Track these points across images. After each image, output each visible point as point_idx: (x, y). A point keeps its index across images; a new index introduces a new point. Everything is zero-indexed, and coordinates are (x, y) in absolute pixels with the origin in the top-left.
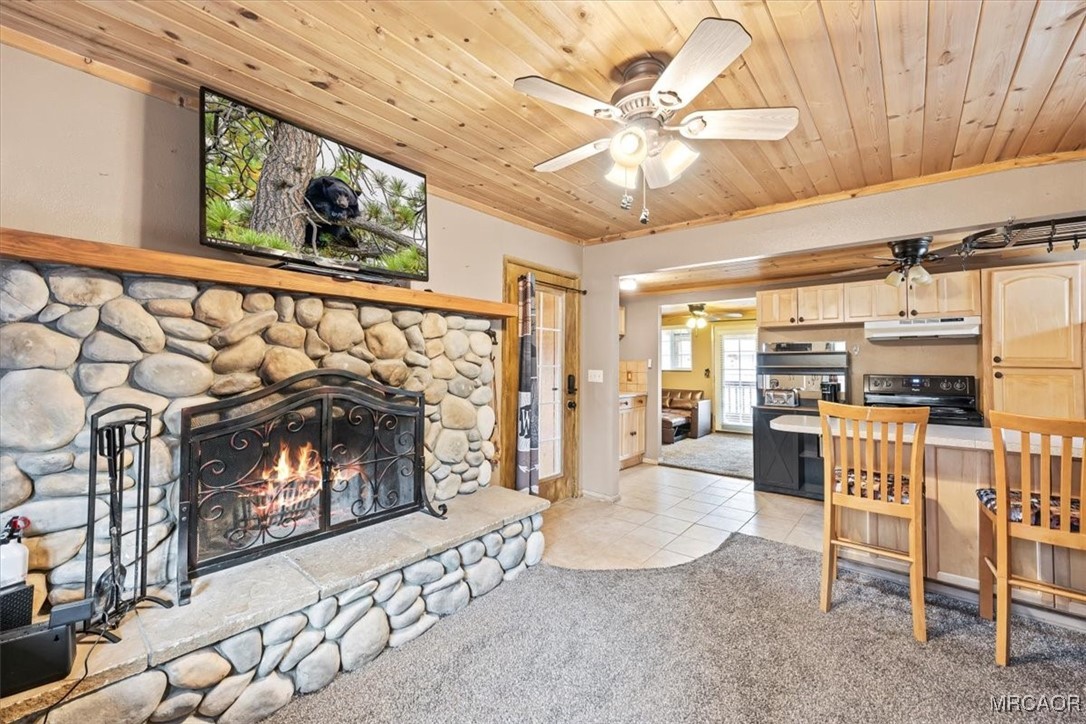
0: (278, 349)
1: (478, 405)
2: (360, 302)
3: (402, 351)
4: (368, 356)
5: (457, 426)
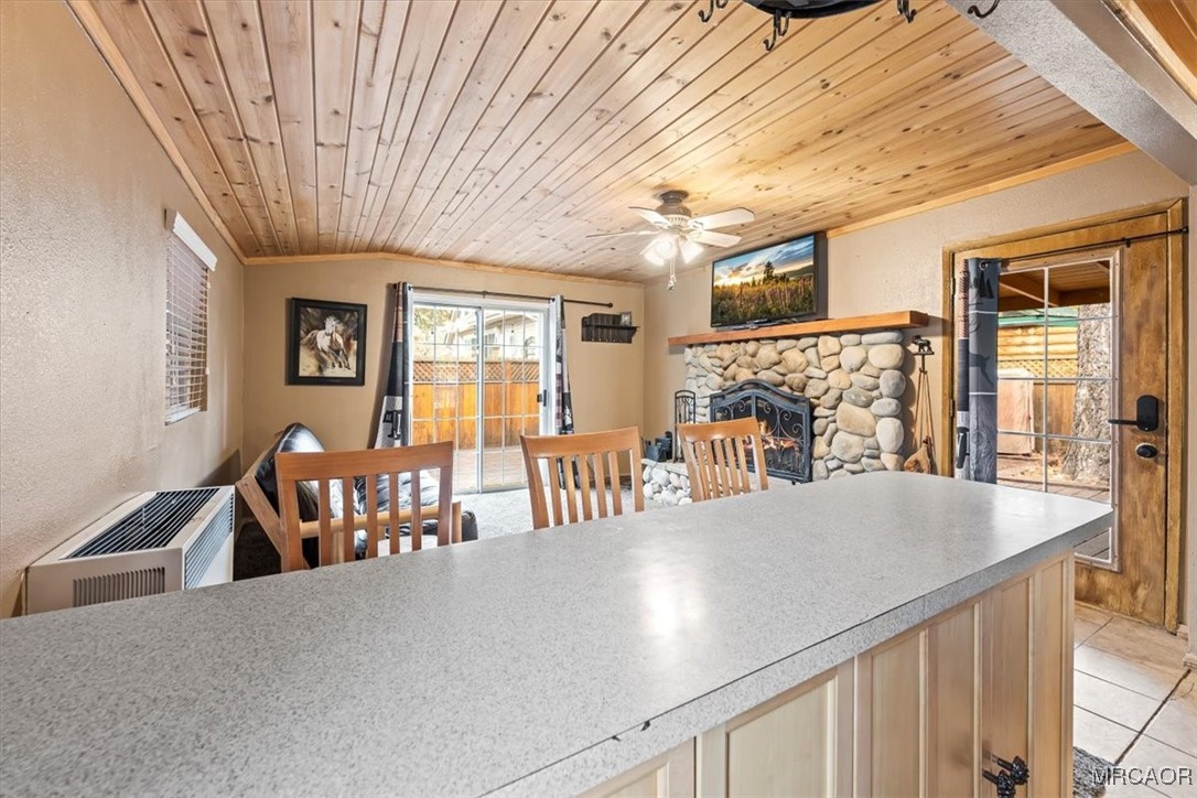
0: (740, 369)
1: (878, 417)
2: (776, 339)
3: (801, 368)
4: (782, 371)
5: (849, 430)
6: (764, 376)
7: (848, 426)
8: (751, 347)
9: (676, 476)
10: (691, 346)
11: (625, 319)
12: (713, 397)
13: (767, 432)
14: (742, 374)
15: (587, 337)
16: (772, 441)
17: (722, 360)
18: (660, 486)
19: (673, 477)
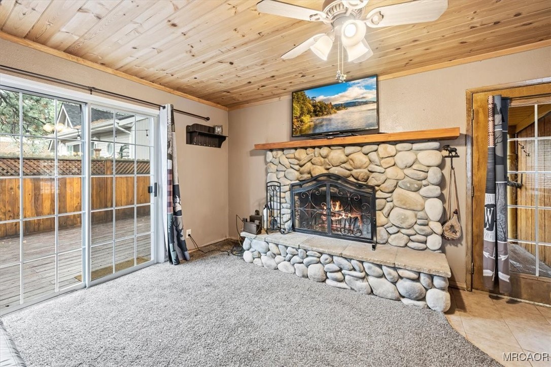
0: (314, 166)
1: (426, 198)
2: (344, 146)
3: (365, 165)
4: (350, 167)
5: (405, 207)
6: (335, 171)
7: (404, 204)
8: (325, 151)
9: (274, 246)
10: (271, 150)
11: (218, 130)
12: (293, 186)
13: (340, 208)
14: (317, 170)
15: (190, 141)
16: (344, 214)
17: (299, 160)
18: (259, 253)
19: (271, 246)
